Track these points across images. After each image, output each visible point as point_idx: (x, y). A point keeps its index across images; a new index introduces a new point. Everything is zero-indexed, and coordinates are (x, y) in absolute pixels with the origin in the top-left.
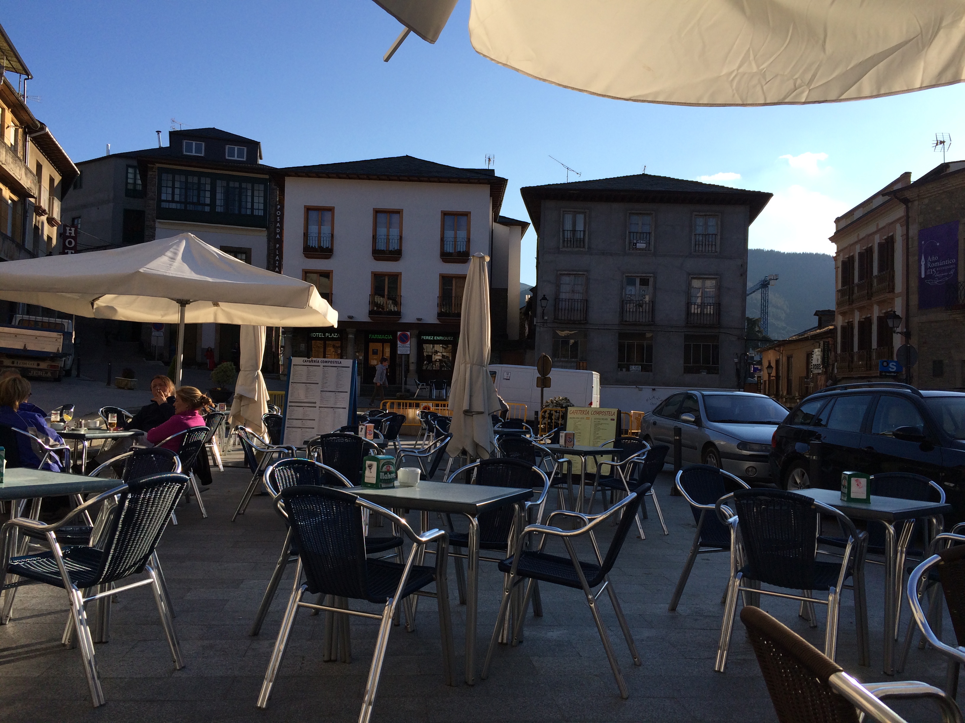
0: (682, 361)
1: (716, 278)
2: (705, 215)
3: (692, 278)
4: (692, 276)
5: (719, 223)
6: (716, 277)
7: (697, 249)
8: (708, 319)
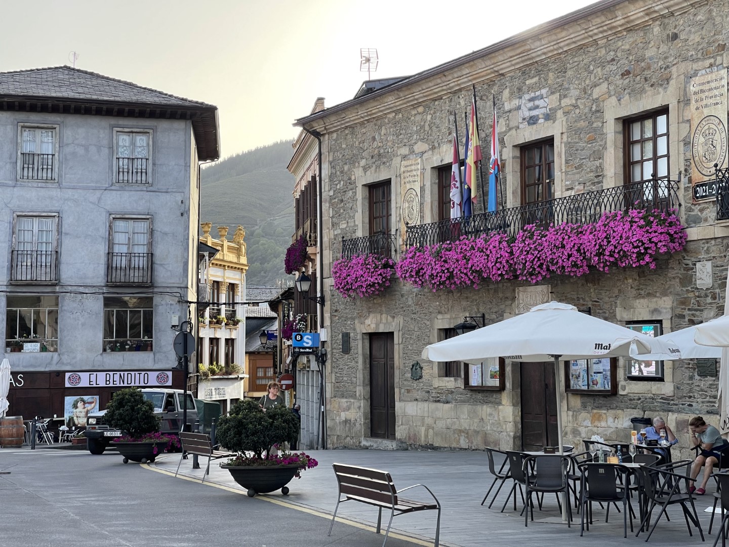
0: (100, 335)
1: (148, 219)
2: (132, 132)
3: (114, 218)
4: (114, 216)
5: (151, 143)
6: (148, 217)
7: (121, 178)
8: (136, 274)
